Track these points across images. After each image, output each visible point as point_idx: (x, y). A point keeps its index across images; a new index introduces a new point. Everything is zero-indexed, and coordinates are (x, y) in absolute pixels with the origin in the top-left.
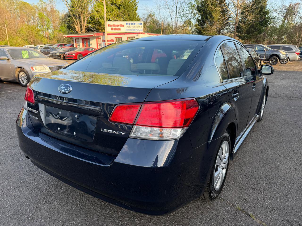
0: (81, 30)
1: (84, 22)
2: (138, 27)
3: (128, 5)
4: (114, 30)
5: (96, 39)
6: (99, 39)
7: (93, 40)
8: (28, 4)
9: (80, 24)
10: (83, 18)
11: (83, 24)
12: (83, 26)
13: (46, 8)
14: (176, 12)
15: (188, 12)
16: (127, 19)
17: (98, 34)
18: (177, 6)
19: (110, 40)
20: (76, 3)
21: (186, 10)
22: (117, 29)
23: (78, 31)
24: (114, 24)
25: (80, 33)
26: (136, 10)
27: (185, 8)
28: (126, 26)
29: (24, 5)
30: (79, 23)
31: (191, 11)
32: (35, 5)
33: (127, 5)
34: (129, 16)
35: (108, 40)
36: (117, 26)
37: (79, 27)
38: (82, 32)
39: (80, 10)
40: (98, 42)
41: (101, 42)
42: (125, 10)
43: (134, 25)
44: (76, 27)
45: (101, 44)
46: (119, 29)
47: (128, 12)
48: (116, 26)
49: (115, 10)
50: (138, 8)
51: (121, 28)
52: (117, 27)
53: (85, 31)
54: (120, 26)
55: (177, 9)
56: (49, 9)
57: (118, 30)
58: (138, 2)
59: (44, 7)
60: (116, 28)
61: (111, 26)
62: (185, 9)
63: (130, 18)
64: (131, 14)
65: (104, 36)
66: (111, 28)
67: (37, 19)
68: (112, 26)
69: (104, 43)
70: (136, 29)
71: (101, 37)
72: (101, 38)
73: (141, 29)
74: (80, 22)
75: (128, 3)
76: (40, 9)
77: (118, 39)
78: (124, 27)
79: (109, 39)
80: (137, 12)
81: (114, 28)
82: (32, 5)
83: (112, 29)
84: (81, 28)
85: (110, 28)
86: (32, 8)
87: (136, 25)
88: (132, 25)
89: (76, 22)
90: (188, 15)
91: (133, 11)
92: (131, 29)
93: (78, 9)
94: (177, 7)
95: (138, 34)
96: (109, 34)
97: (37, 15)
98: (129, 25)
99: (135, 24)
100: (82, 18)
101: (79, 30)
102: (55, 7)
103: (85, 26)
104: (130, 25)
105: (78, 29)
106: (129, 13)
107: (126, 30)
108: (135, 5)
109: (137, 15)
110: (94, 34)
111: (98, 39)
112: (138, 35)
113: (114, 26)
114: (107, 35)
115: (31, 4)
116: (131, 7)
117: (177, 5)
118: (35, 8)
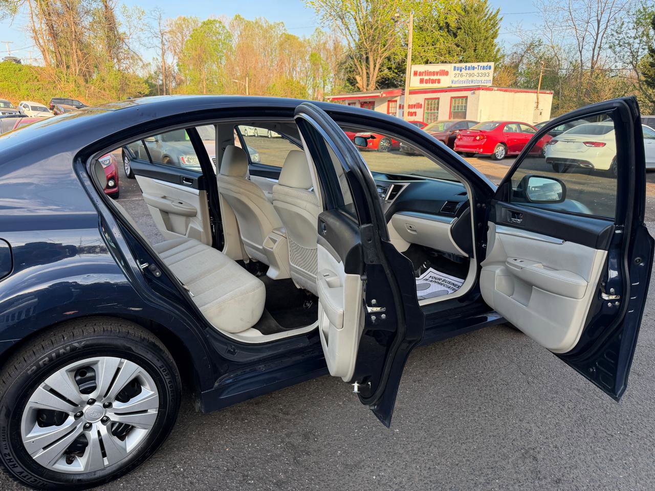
0: (368, 85)
1: (374, 69)
2: (480, 75)
3: (475, 27)
4: (426, 83)
5: (386, 104)
6: (393, 103)
7: (382, 105)
8: (294, 38)
9: (367, 73)
10: (374, 60)
11: (372, 74)
12: (371, 76)
13: (325, 43)
14: (594, 34)
15: (632, 33)
16: (469, 57)
17: (390, 93)
18: (599, 22)
19: (414, 105)
20: (361, 30)
21: (627, 28)
22: (433, 79)
23: (361, 87)
24: (426, 70)
25: (365, 90)
26: (494, 36)
27: (626, 24)
28: (452, 73)
29: (289, 39)
30: (365, 71)
31: (641, 30)
32: (307, 38)
33: (472, 26)
34: (475, 50)
35: (409, 105)
36: (434, 73)
37: (364, 80)
38: (368, 88)
39: (368, 43)
40: (390, 109)
41: (396, 109)
42: (467, 38)
43: (471, 71)
44: (358, 78)
45: (396, 113)
46: (437, 81)
47: (474, 42)
48: (431, 75)
49: (442, 40)
50: (499, 32)
51: (442, 78)
52: (432, 77)
53: (374, 87)
54: (440, 75)
55: (599, 27)
56: (331, 46)
57: (435, 83)
58: (502, 19)
59: (322, 42)
60: (430, 79)
61: (421, 74)
62: (624, 26)
63: (477, 55)
64: (479, 47)
65: (403, 96)
66: (421, 79)
67: (306, 66)
68: (423, 75)
69: (401, 110)
70: (475, 78)
71: (398, 99)
72: (396, 101)
73: (486, 78)
74: (368, 68)
75: (477, 23)
76: (314, 45)
77: (430, 101)
78: (449, 76)
79: (413, 103)
80: (495, 41)
81: (426, 80)
82: (301, 39)
83: (422, 81)
84: (368, 81)
85: (418, 78)
86: (301, 45)
87: (476, 71)
88: (467, 71)
89: (360, 70)
90: (631, 41)
91: (486, 38)
92: (464, 78)
93: (365, 43)
94: (601, 23)
95: (475, 90)
96: (412, 92)
97: (307, 58)
98: (461, 71)
99: (474, 68)
100: (371, 59)
101: (363, 85)
102: (342, 41)
103: (375, 77)
104: (463, 70)
105: (361, 84)
106: (476, 45)
107: (452, 82)
108: (494, 25)
109: (497, 48)
110: (382, 93)
111: (391, 104)
112: (474, 93)
113: (427, 75)
114: (408, 93)
115: (298, 38)
116: (483, 31)
117: (599, 19)
118: (306, 44)
